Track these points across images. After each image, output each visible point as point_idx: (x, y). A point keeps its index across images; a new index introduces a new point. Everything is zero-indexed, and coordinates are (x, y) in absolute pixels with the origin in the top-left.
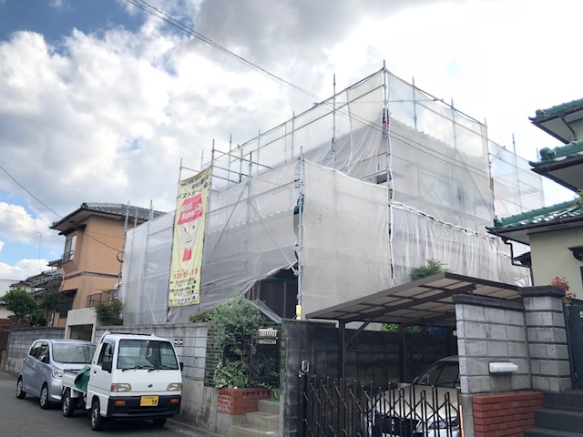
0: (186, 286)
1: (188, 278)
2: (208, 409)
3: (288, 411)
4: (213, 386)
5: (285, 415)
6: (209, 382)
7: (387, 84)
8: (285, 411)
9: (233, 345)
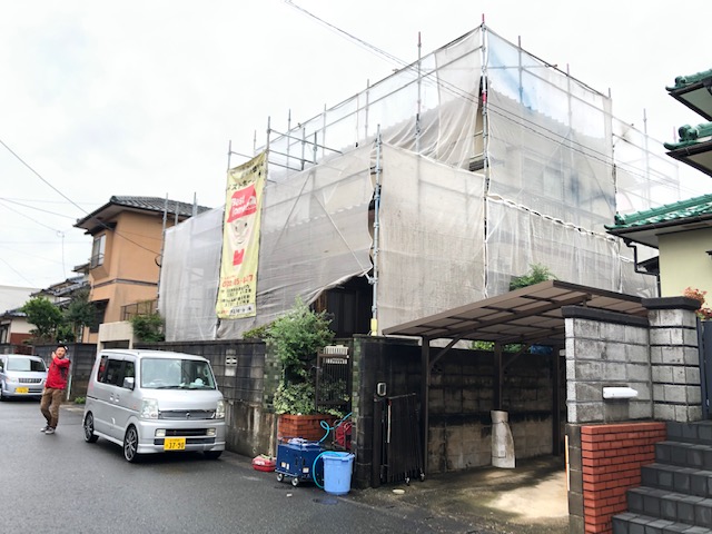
0: (239, 295)
1: (240, 285)
6: (268, 407)
7: (486, 46)
9: (296, 366)
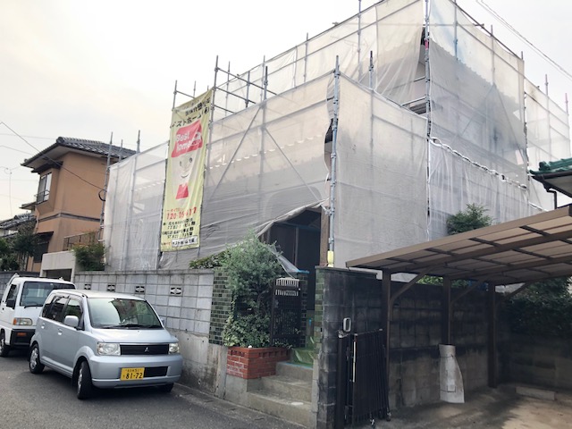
0: (182, 228)
1: (185, 218)
2: (214, 371)
3: (325, 380)
4: (222, 344)
5: (320, 383)
6: (215, 339)
8: (321, 378)
9: (246, 296)
